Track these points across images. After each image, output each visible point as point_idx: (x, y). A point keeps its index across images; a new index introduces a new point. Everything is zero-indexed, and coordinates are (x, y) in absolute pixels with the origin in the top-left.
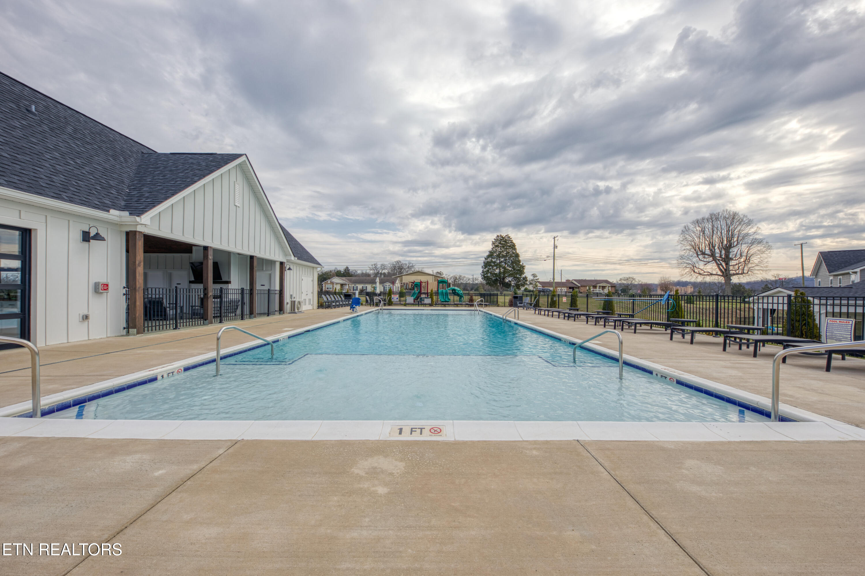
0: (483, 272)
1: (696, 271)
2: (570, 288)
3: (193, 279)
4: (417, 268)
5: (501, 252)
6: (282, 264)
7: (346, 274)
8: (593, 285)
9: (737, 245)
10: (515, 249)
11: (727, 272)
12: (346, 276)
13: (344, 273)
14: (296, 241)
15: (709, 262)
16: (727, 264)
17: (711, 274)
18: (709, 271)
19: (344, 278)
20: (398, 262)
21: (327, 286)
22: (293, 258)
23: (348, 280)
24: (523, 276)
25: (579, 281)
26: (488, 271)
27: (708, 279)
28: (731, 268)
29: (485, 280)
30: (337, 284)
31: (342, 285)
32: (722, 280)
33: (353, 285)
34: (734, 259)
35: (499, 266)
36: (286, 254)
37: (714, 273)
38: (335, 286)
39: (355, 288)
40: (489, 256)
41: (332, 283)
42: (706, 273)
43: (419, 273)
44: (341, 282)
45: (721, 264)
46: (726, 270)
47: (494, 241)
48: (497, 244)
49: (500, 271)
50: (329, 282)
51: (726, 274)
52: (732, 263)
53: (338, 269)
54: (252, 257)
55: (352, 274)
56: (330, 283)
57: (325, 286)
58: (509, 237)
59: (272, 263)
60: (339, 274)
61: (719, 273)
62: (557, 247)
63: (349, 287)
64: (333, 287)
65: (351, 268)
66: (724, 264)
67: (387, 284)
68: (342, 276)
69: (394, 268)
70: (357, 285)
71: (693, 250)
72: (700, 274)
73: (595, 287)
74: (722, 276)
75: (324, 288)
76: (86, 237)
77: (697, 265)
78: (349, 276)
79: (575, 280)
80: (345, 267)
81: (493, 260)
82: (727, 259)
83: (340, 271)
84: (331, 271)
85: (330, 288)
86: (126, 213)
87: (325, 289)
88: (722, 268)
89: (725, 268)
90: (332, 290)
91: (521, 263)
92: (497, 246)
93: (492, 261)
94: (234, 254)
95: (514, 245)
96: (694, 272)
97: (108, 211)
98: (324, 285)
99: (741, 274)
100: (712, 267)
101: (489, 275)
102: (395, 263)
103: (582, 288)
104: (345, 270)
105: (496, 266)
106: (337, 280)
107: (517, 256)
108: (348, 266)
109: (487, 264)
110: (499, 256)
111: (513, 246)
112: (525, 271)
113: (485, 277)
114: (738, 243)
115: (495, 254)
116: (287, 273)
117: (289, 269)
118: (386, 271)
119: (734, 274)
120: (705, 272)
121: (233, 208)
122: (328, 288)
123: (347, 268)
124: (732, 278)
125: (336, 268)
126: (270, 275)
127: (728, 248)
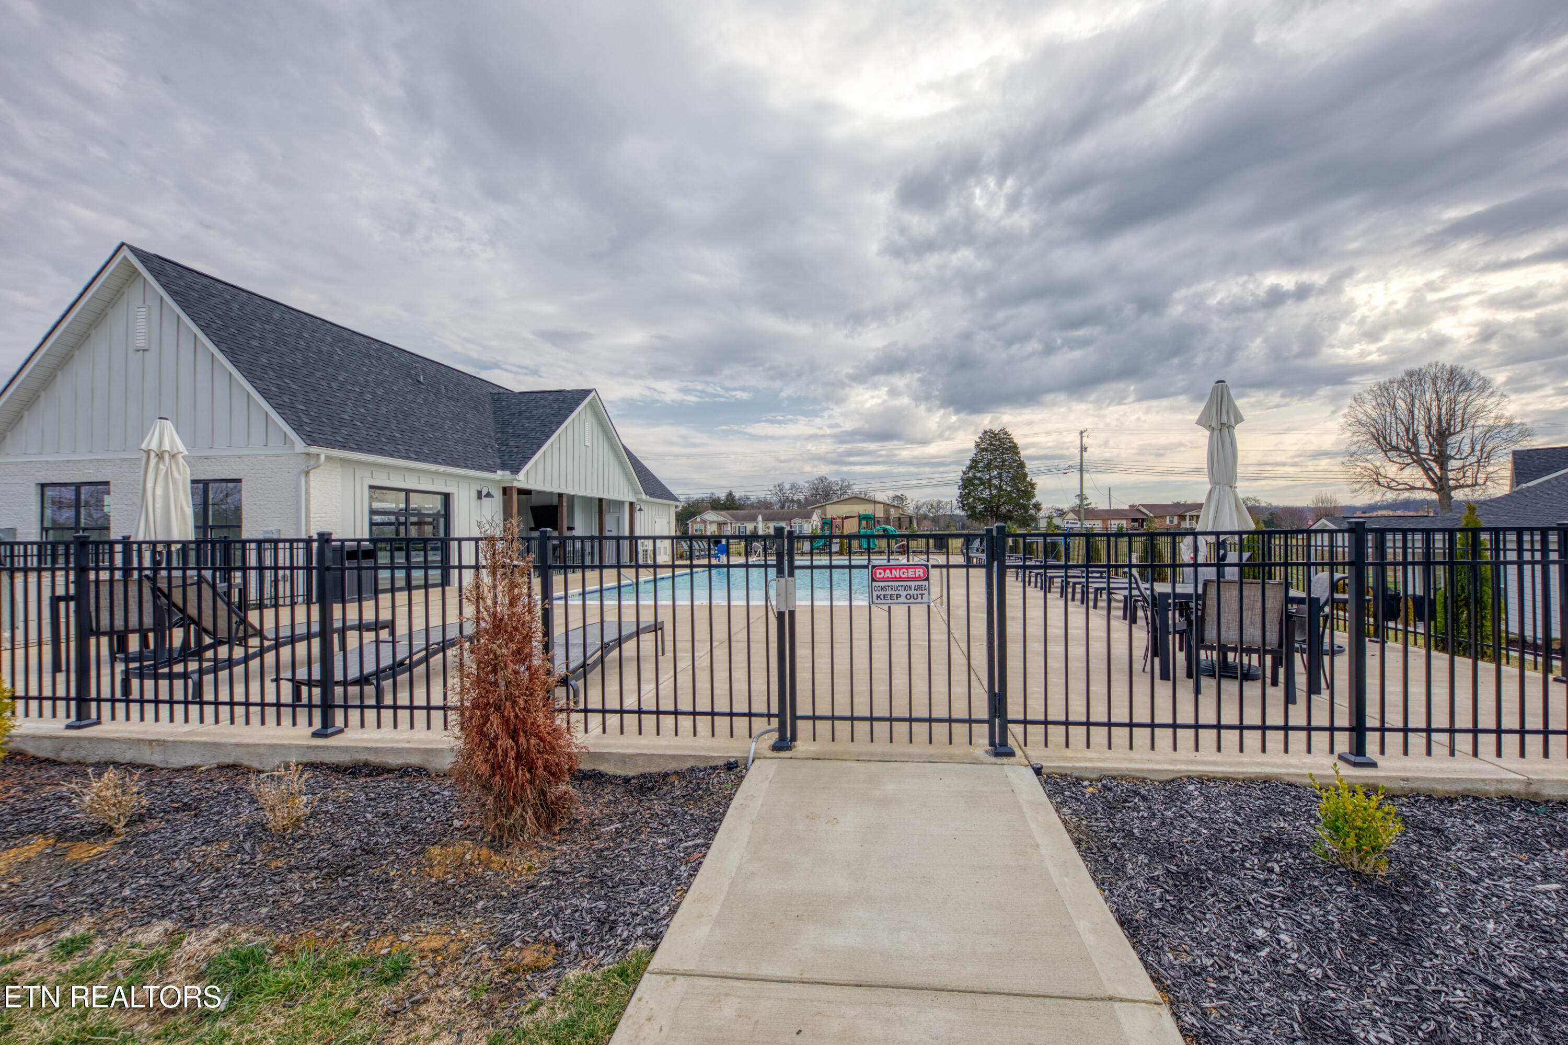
0: (961, 496)
1: (1382, 481)
2: (1134, 520)
3: (533, 526)
4: (857, 489)
5: (991, 460)
6: (631, 504)
7: (729, 504)
8: (1179, 513)
9: (1461, 430)
10: (1018, 453)
11: (1444, 482)
12: (729, 509)
13: (725, 503)
14: (647, 470)
15: (1408, 465)
16: (1443, 467)
17: (1413, 488)
18: (1406, 480)
19: (724, 513)
20: (822, 479)
21: (694, 527)
22: (644, 496)
23: (731, 516)
24: (1033, 501)
25: (1150, 507)
26: (969, 494)
27: (1406, 497)
28: (1451, 475)
29: (964, 510)
30: (711, 522)
31: (720, 525)
32: (1433, 497)
33: (739, 525)
34: (1457, 457)
35: (988, 484)
36: (636, 492)
37: (1418, 484)
38: (708, 526)
39: (742, 529)
40: (970, 468)
41: (704, 522)
42: (1400, 487)
43: (855, 500)
44: (721, 519)
45: (1432, 470)
46: (1440, 479)
47: (978, 440)
48: (984, 446)
49: (991, 494)
50: (699, 520)
51: (1442, 486)
52: (1453, 464)
53: (717, 495)
54: (600, 500)
55: (740, 505)
56: (700, 522)
57: (692, 526)
58: (1006, 433)
59: (620, 504)
60: (716, 505)
61: (1429, 485)
62: (1086, 448)
63: (731, 527)
64: (705, 527)
65: (737, 495)
66: (1437, 469)
68: (722, 509)
69: (815, 490)
70: (746, 524)
71: (1375, 442)
72: (1390, 488)
73: (1182, 517)
74: (1433, 490)
75: (690, 530)
76: (480, 495)
77: (1382, 470)
78: (733, 509)
79: (1144, 506)
80: (727, 491)
81: (979, 475)
82: (1442, 459)
83: (719, 499)
84: (703, 501)
85: (701, 530)
86: (508, 473)
87: (693, 531)
88: (1433, 476)
89: (1439, 474)
90: (703, 532)
91: (1028, 479)
92: (986, 450)
93: (975, 477)
94: (579, 497)
95: (1015, 447)
96: (1378, 484)
97: (495, 472)
98: (690, 526)
99: (1473, 485)
100: (1414, 475)
101: (971, 500)
102: (816, 482)
103: (1156, 520)
104: (727, 497)
105: (983, 483)
106: (710, 516)
107: (1022, 465)
108: (732, 490)
109: (967, 483)
110: (988, 466)
111: (1014, 449)
112: (1036, 492)
113: (964, 505)
114: (1463, 425)
115: (982, 464)
116: (638, 515)
117: (640, 510)
118: (801, 497)
119: (1456, 488)
120: (1399, 484)
121: (583, 448)
122: (696, 531)
123: (730, 493)
124: (1452, 494)
125: (712, 494)
126: (618, 518)
127: (1442, 436)
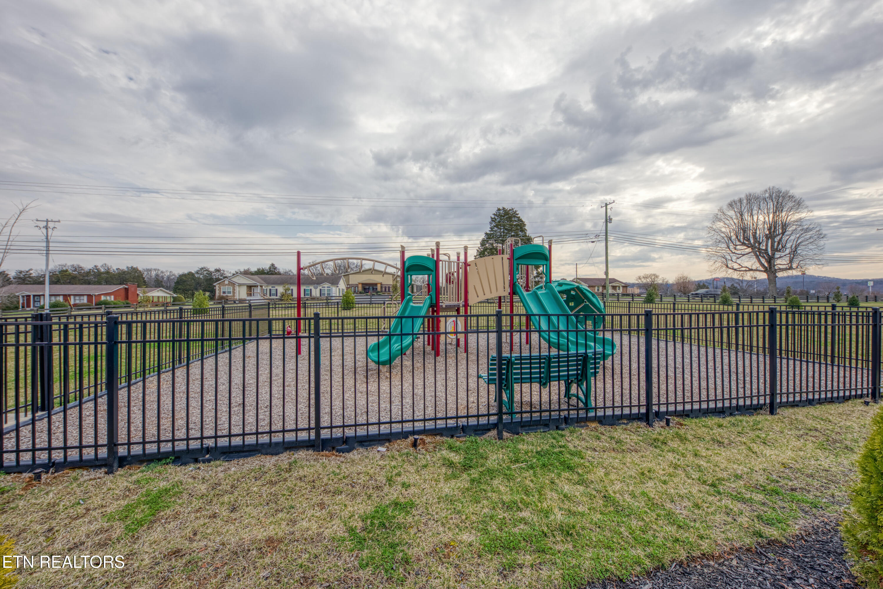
11: (771, 266)
12: (264, 276)
13: (263, 272)
15: (745, 255)
17: (752, 270)
18: (747, 266)
19: (260, 278)
21: (223, 289)
23: (267, 280)
27: (748, 276)
28: (776, 262)
30: (240, 285)
31: (250, 287)
32: (763, 276)
33: (270, 288)
37: (754, 267)
38: (237, 289)
39: (273, 292)
41: (233, 284)
42: (743, 269)
44: (251, 282)
46: (769, 264)
50: (226, 282)
51: (770, 269)
52: (777, 256)
56: (229, 285)
57: (220, 288)
61: (761, 268)
63: (262, 290)
64: (234, 289)
67: (326, 286)
68: (257, 276)
70: (276, 287)
72: (735, 269)
74: (765, 271)
78: (270, 276)
85: (229, 292)
87: (220, 293)
88: (763, 262)
90: (232, 294)
96: (727, 266)
98: (217, 288)
100: (751, 262)
104: (270, 268)
106: (240, 279)
119: (780, 270)
120: (742, 267)
122: (224, 293)
123: (273, 265)
